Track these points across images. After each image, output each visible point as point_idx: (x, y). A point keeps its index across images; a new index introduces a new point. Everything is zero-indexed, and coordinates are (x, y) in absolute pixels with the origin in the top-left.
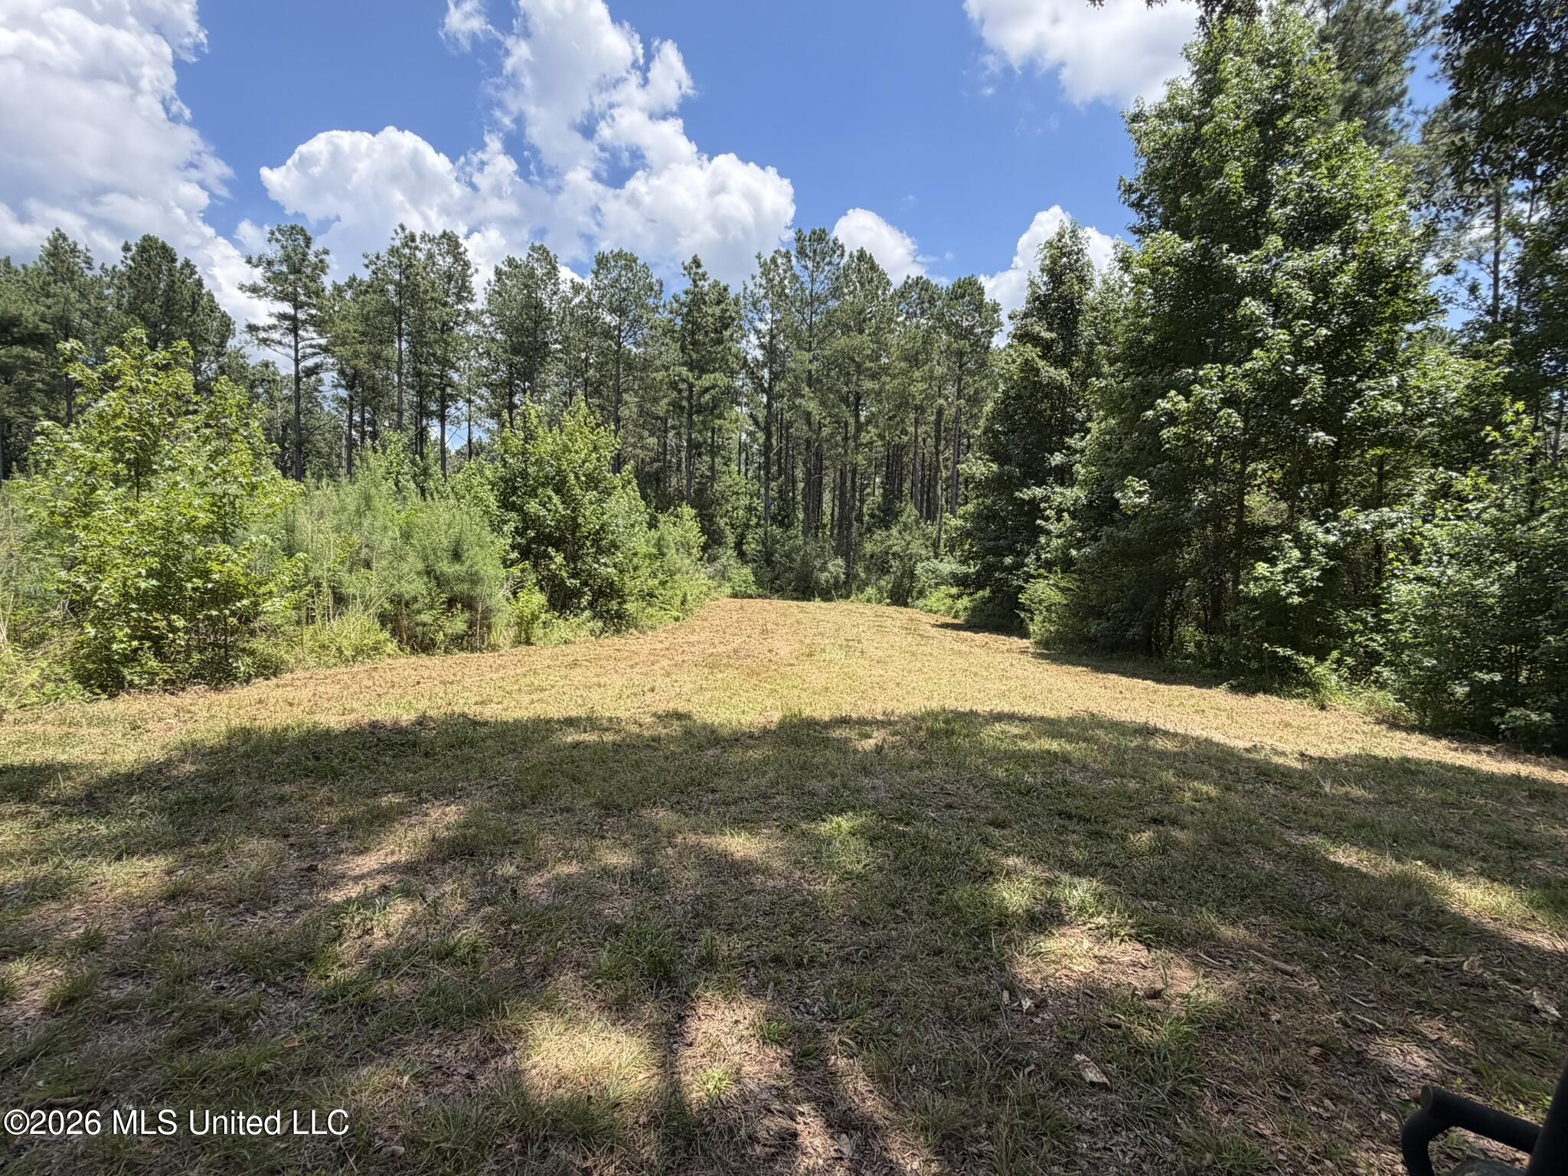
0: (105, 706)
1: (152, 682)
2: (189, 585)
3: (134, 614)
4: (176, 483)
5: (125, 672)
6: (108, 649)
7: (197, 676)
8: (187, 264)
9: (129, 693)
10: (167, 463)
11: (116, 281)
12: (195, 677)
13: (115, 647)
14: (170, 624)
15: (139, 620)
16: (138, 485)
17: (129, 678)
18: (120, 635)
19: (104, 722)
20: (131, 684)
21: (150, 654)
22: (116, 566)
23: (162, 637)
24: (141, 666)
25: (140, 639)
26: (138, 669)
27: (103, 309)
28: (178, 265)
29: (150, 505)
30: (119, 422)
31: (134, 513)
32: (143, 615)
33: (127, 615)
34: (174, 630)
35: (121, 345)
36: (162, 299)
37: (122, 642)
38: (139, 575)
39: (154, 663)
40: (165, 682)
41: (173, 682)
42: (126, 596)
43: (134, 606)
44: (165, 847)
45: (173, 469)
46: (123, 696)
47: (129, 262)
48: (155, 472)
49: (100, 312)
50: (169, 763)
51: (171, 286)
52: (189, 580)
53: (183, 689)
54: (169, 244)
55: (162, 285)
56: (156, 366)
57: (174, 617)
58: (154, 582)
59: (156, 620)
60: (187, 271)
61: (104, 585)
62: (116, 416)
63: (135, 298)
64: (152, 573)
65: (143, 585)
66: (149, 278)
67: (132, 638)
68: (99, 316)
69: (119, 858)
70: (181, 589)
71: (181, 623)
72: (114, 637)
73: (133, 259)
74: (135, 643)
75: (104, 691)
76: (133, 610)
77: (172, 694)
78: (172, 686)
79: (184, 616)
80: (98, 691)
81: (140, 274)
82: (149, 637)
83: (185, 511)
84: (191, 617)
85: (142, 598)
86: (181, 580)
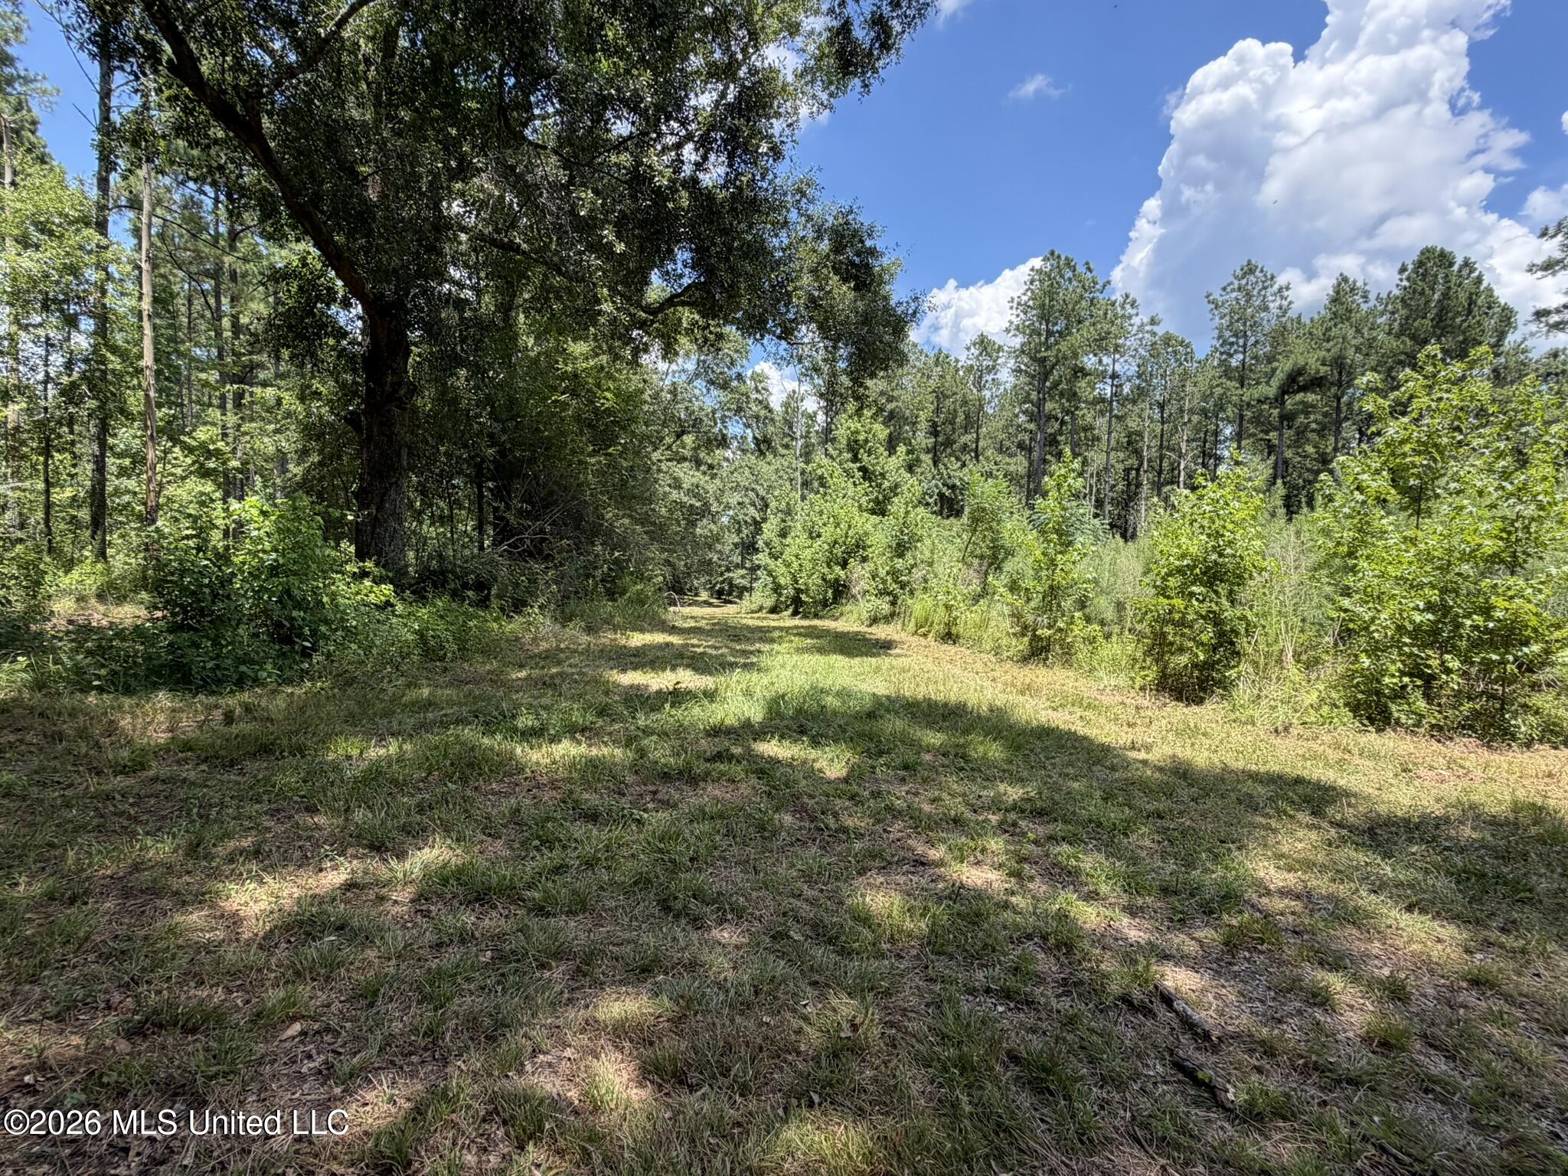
0: (1372, 739)
1: (1418, 724)
2: (1468, 622)
3: (1406, 649)
4: (1462, 508)
5: (1393, 708)
6: (1378, 681)
7: (1466, 726)
8: (1467, 263)
9: (1395, 731)
10: (1453, 485)
11: (1390, 307)
12: (1463, 727)
13: (1387, 680)
14: (1443, 663)
15: (1411, 655)
16: (1418, 512)
17: (1396, 715)
18: (1393, 668)
19: (1375, 756)
20: (1398, 722)
21: (1419, 694)
22: (1393, 597)
23: (1433, 677)
24: (1409, 704)
25: (1411, 675)
26: (1406, 707)
27: (1374, 339)
28: (1456, 268)
29: (1432, 534)
30: (1407, 448)
31: (1413, 541)
32: (1415, 650)
33: (1400, 648)
34: (1448, 671)
35: (1414, 367)
36: (1434, 311)
37: (1393, 676)
38: (1416, 608)
39: (1422, 704)
40: (1433, 726)
41: (1440, 729)
42: (1400, 628)
43: (1407, 640)
44: (1458, 917)
45: (1458, 492)
46: (1389, 731)
47: (1405, 283)
48: (1437, 496)
49: (1371, 343)
50: (1446, 820)
51: (1446, 296)
52: (1468, 616)
53: (1451, 739)
54: (1448, 249)
55: (1436, 297)
56: (1449, 381)
57: (1447, 657)
58: (1430, 616)
59: (1429, 657)
60: (1465, 273)
61: (1383, 616)
62: (1403, 442)
63: (1407, 318)
64: (1430, 607)
65: (1418, 618)
66: (1422, 293)
67: (1403, 674)
68: (1370, 347)
69: (1410, 909)
70: (1459, 626)
71: (1454, 664)
72: (1387, 670)
73: (1408, 279)
74: (1406, 680)
75: (1372, 724)
76: (1406, 644)
77: (1439, 741)
78: (1440, 732)
79: (1459, 656)
80: (1366, 722)
81: (1414, 291)
82: (1420, 675)
83: (1469, 539)
84: (1467, 661)
85: (1417, 632)
86: (1457, 615)
